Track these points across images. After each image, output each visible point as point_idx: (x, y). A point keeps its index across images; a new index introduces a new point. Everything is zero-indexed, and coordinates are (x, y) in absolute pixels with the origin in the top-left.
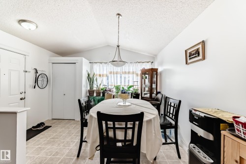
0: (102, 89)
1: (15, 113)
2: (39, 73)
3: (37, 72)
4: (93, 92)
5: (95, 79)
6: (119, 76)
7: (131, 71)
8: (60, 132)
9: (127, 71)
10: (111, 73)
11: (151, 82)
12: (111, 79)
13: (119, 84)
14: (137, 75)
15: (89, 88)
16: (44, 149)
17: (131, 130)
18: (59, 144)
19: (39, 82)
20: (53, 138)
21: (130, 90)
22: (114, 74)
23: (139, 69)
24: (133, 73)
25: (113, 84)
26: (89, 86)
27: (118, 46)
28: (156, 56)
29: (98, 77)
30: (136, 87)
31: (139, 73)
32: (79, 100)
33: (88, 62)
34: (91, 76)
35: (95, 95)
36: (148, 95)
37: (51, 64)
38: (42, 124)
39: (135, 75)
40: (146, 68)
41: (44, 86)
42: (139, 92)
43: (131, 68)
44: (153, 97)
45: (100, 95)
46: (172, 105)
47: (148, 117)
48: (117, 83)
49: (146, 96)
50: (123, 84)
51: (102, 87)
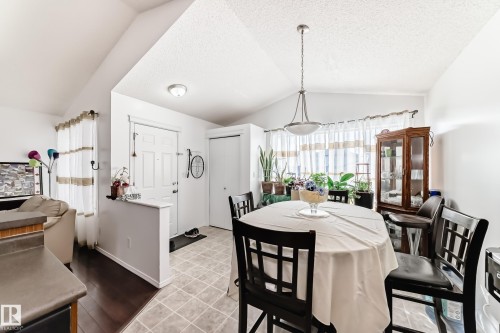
0: (286, 182)
1: (157, 208)
2: (194, 154)
3: (190, 154)
4: (271, 185)
5: (273, 161)
6: (322, 153)
7: (352, 139)
8: (215, 248)
9: (341, 141)
10: (304, 148)
11: (408, 167)
12: (305, 161)
13: (322, 170)
14: (367, 149)
15: (263, 180)
16: (191, 266)
17: (291, 263)
18: (210, 265)
19: (194, 169)
20: (204, 254)
21: (346, 184)
22: (310, 149)
23: (373, 134)
24: (357, 144)
25: (310, 171)
26: (263, 175)
27: (302, 92)
28: (427, 92)
29: (279, 157)
30: (363, 179)
31: (374, 142)
32: (230, 198)
33: (262, 130)
34: (267, 156)
35: (274, 191)
36: (398, 200)
37: (208, 140)
38: (195, 230)
39: (361, 149)
40: (391, 130)
41: (200, 174)
42: (373, 189)
43: (352, 134)
44: (413, 204)
45: (282, 193)
46: (460, 231)
47: (343, 246)
48: (317, 168)
49: (390, 200)
50: (331, 170)
51: (286, 177)
